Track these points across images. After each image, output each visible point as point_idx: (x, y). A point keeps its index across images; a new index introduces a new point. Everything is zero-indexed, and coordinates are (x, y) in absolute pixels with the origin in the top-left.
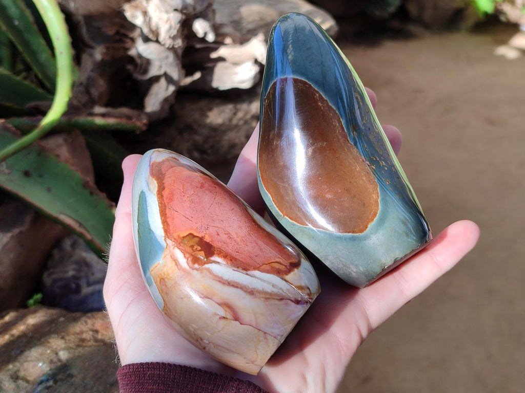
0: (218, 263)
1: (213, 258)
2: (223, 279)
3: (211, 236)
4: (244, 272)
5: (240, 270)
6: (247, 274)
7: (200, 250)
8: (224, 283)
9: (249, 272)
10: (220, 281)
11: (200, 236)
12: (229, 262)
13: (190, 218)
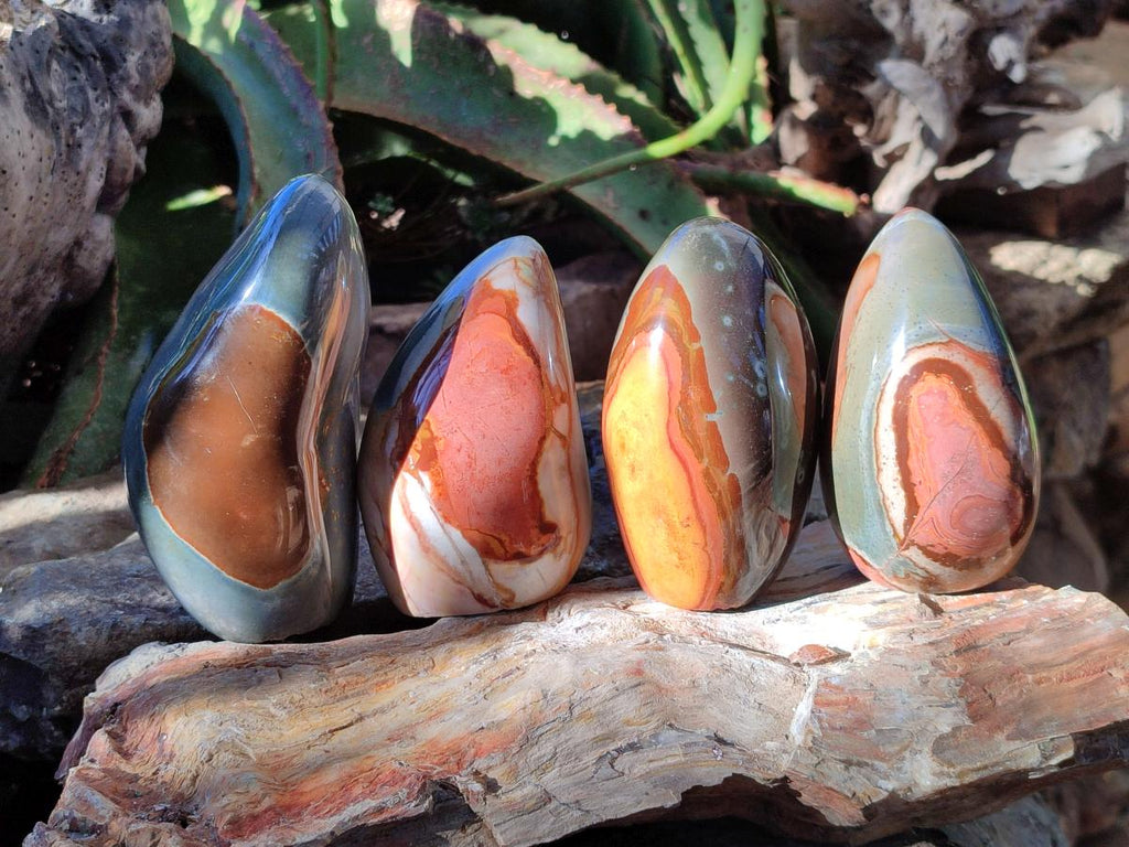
0: (422, 485)
1: (421, 474)
2: (408, 507)
3: (447, 445)
4: (442, 521)
5: (439, 514)
6: (442, 526)
7: (418, 451)
8: (405, 512)
9: (447, 526)
10: (403, 506)
11: (435, 434)
12: (436, 494)
13: (447, 403)
